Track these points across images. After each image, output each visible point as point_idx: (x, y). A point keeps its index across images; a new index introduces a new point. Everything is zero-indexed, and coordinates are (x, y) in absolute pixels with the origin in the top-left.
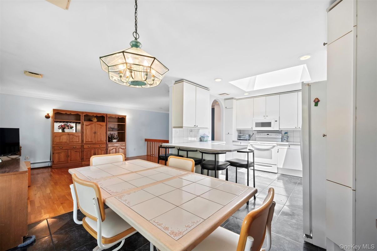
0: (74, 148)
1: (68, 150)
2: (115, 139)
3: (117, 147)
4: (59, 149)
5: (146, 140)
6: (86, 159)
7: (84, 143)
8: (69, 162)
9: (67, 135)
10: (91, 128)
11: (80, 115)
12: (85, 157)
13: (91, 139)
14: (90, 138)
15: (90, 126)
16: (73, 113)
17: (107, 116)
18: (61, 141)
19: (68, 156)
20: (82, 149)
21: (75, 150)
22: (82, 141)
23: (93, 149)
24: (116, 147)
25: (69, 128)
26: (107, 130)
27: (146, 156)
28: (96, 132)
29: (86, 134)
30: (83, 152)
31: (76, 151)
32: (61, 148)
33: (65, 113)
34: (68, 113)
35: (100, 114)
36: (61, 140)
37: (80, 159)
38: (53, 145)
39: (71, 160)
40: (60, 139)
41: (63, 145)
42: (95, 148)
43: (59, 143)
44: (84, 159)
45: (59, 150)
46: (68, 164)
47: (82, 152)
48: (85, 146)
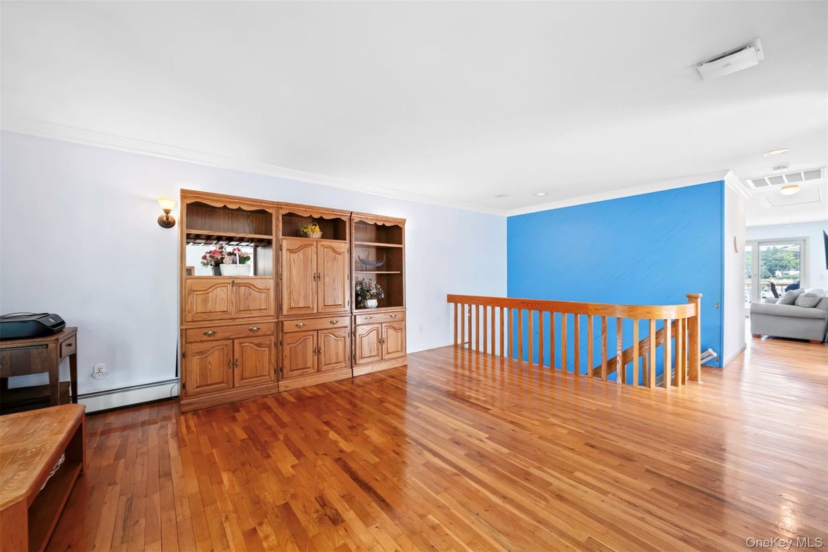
0: (253, 334)
1: (233, 340)
2: (372, 297)
3: (381, 323)
4: (205, 338)
5: (451, 299)
6: (291, 371)
7: (285, 312)
8: (237, 385)
9: (230, 287)
10: (306, 261)
11: (271, 214)
12: (286, 362)
13: (306, 297)
14: (302, 295)
15: (301, 254)
16: (248, 205)
17: (350, 219)
18: (210, 307)
19: (232, 364)
20: (277, 336)
21: (256, 340)
22: (279, 307)
23: (313, 336)
24: (379, 326)
25: (234, 262)
26: (354, 267)
27: (453, 349)
28: (322, 276)
29: (290, 280)
30: (280, 347)
31: (259, 345)
32: (209, 335)
33: (220, 205)
34: (230, 206)
35: (333, 210)
36: (209, 305)
37: (272, 371)
38: (181, 324)
39: (243, 379)
40: (205, 301)
41: (215, 323)
42: (317, 330)
43: (204, 316)
44: (285, 370)
45: (202, 342)
46: (234, 391)
47: (279, 344)
48: (289, 326)
